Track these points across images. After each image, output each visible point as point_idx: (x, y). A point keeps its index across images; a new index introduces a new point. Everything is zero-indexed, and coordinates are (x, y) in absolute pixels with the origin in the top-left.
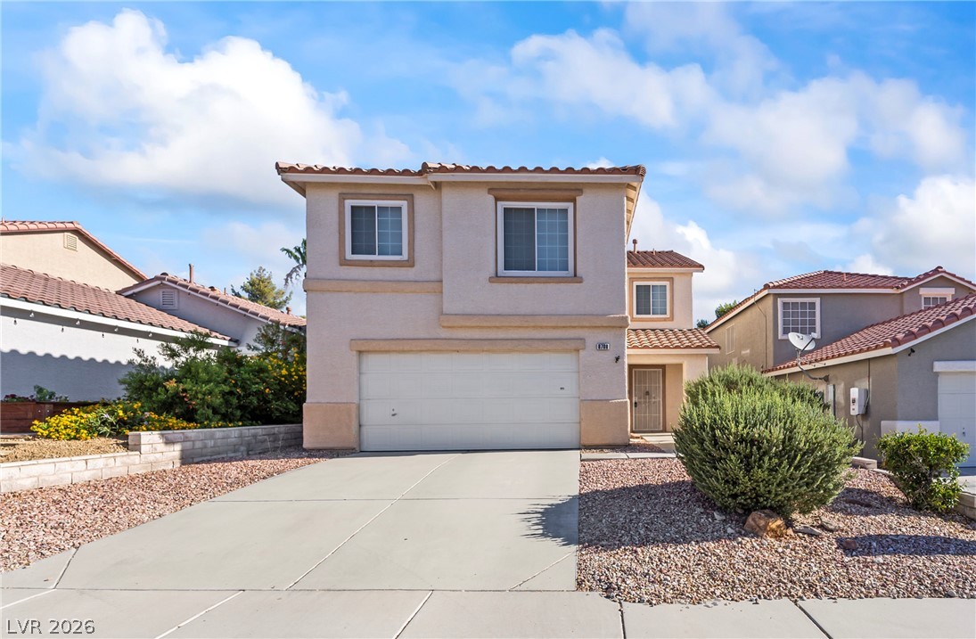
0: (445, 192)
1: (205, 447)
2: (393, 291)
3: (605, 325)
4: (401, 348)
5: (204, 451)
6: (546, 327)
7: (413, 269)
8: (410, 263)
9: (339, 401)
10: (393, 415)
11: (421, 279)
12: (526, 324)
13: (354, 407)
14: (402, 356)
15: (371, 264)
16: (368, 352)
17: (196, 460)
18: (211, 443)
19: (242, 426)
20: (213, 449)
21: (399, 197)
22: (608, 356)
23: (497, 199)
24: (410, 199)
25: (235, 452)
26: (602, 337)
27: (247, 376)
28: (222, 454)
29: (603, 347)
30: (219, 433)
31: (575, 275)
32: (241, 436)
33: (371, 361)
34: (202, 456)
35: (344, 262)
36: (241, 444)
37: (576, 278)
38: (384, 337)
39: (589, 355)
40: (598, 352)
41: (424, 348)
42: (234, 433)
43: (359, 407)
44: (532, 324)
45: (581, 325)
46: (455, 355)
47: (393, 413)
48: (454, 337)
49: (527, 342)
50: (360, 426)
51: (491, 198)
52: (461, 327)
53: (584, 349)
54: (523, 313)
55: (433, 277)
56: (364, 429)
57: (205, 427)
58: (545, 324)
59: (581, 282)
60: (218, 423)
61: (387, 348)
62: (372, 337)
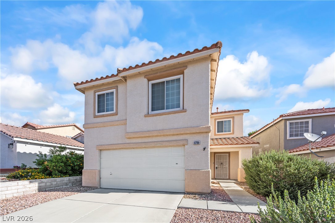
0: (129, 81)
1: (52, 184)
2: (110, 126)
3: (198, 131)
4: (112, 148)
5: (51, 186)
6: (170, 135)
7: (117, 116)
8: (116, 114)
9: (93, 169)
10: (111, 174)
11: (120, 120)
12: (159, 134)
13: (97, 171)
14: (114, 151)
15: (103, 116)
16: (103, 150)
17: (47, 189)
18: (54, 183)
19: (69, 176)
20: (56, 185)
21: (112, 88)
22: (200, 147)
23: (149, 80)
24: (117, 88)
25: (66, 185)
26: (197, 138)
27: (74, 160)
28: (60, 186)
29: (197, 143)
30: (58, 179)
31: (183, 109)
32: (69, 180)
33: (104, 153)
34: (50, 188)
35: (95, 117)
36: (70, 183)
37: (184, 110)
38: (107, 144)
39: (190, 147)
40: (194, 146)
41: (120, 148)
42: (66, 179)
43: (100, 171)
44: (162, 134)
45: (185, 132)
46: (133, 150)
47: (111, 173)
48: (131, 142)
49: (160, 143)
50: (100, 178)
51: (146, 80)
52: (134, 138)
53: (187, 144)
54: (158, 129)
55: (124, 118)
56: (101, 179)
57: (54, 178)
58: (168, 134)
59: (186, 112)
60: (58, 176)
61: (108, 148)
62: (103, 144)
